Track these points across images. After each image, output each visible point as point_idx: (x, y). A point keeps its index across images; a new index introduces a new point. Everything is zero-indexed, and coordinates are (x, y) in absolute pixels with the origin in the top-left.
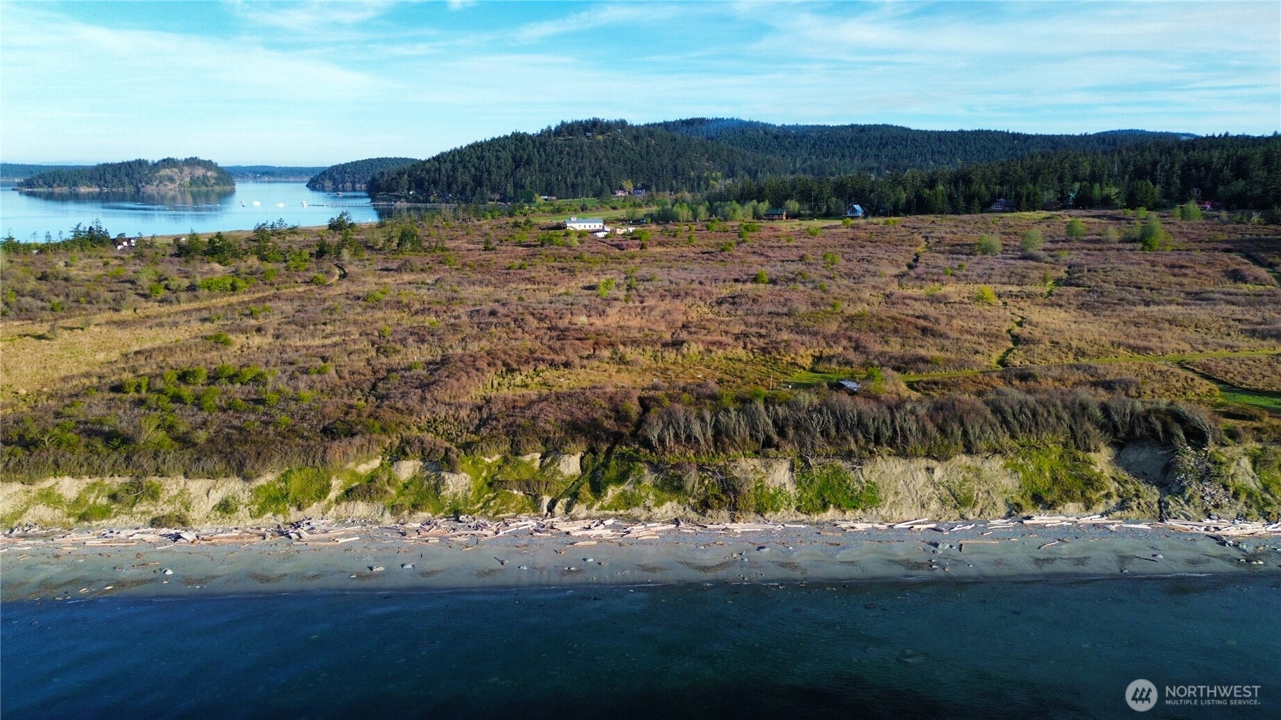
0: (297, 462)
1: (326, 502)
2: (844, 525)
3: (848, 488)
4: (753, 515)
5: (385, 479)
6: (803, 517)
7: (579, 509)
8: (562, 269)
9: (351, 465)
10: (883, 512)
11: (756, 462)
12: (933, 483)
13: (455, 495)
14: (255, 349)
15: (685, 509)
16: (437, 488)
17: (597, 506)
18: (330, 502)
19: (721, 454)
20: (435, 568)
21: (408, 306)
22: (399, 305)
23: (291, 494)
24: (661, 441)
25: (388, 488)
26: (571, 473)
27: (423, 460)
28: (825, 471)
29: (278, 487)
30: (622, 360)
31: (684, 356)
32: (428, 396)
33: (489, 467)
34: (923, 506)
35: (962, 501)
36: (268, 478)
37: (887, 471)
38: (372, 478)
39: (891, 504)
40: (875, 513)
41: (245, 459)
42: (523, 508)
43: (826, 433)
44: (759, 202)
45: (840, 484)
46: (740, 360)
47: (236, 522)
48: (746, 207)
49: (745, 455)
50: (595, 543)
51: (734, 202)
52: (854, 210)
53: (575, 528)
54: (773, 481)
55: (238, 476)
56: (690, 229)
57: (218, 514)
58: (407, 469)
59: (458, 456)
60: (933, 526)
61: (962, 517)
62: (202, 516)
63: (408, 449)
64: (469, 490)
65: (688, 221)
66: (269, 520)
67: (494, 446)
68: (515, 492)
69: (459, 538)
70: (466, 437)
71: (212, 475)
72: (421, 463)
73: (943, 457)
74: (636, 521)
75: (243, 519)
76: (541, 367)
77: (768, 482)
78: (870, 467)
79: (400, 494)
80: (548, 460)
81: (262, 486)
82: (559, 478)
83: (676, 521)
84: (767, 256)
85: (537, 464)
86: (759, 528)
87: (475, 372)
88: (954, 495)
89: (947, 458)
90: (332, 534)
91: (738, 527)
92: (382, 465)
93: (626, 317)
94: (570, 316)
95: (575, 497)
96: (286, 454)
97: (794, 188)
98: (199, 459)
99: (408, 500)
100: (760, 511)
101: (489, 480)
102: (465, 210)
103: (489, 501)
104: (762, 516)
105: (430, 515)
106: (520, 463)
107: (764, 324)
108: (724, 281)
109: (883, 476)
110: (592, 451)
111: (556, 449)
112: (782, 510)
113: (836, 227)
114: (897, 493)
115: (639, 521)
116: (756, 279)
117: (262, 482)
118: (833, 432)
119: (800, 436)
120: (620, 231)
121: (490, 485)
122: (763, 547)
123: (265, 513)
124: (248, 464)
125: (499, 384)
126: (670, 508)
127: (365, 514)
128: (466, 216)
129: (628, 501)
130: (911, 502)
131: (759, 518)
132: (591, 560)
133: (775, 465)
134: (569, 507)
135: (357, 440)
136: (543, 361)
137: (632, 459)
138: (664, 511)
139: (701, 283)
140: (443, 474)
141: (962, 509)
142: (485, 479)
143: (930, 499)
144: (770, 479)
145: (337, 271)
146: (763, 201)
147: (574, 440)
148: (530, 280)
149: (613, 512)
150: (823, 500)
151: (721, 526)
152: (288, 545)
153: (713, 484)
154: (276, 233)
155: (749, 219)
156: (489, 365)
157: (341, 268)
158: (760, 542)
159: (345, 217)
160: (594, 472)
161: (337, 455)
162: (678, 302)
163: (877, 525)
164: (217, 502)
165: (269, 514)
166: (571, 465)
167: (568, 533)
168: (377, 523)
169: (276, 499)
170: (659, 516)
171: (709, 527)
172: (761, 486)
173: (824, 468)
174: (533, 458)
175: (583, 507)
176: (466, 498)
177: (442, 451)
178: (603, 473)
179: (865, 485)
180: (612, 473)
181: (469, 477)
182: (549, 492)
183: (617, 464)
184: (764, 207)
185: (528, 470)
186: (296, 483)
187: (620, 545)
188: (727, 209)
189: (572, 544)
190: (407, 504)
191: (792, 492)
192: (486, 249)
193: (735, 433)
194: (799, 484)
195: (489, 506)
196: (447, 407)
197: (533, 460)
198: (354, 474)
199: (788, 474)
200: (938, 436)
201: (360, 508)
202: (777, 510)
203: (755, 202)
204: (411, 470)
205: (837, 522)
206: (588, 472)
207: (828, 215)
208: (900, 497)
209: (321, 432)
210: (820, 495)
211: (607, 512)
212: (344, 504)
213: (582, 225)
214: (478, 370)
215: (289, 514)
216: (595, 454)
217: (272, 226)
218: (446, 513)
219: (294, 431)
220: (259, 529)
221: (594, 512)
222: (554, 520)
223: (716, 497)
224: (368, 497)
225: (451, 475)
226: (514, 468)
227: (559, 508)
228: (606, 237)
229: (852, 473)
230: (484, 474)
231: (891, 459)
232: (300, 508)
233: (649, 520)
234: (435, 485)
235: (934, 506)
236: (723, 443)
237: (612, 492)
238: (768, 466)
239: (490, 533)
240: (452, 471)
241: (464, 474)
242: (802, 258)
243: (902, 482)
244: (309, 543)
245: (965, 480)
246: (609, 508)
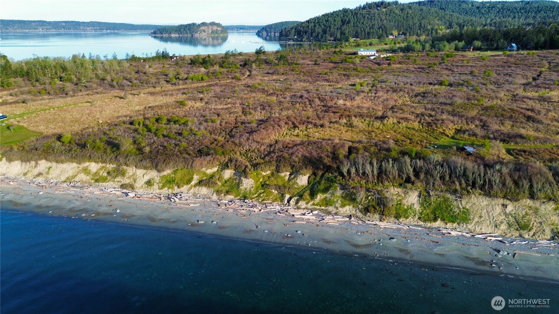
0: (181, 165)
1: (190, 186)
2: (444, 231)
3: (451, 210)
4: (393, 219)
5: (217, 178)
6: (421, 223)
7: (302, 204)
8: (344, 75)
9: (204, 169)
10: (470, 227)
11: (399, 190)
12: (506, 214)
13: (246, 189)
14: (195, 108)
15: (356, 210)
16: (238, 185)
17: (311, 203)
18: (192, 186)
19: (380, 184)
20: (227, 225)
21: (267, 91)
22: (263, 91)
23: (176, 180)
24: (349, 172)
25: (218, 182)
26: (302, 184)
27: (235, 170)
28: (439, 199)
29: (171, 176)
30: (351, 126)
31: (384, 125)
32: (251, 138)
33: (264, 177)
34: (496, 226)
35: (522, 226)
36: (167, 172)
37: (477, 203)
38: (212, 176)
39: (476, 222)
40: (465, 226)
41: (158, 162)
42: (276, 199)
43: (442, 178)
44: (459, 42)
45: (446, 208)
46: (414, 129)
47: (152, 190)
48: (451, 44)
49: (393, 186)
50: (305, 223)
51: (445, 41)
52: (512, 46)
53: (297, 213)
54: (407, 202)
55: (156, 170)
56: (418, 55)
57: (146, 186)
58: (228, 174)
59: (250, 170)
60: (500, 239)
61: (521, 236)
62: (140, 186)
63: (229, 165)
64: (252, 187)
65: (419, 51)
66: (166, 191)
67: (268, 167)
68: (273, 191)
69: (242, 211)
70: (259, 160)
71: (146, 168)
72: (234, 172)
73: (514, 199)
74: (329, 213)
75: (155, 190)
76: (310, 126)
77: (404, 202)
78: (467, 200)
79: (223, 185)
80: (292, 176)
81: (165, 175)
82: (296, 186)
83: (350, 217)
84: (453, 71)
85: (287, 178)
86: (395, 226)
87: (277, 127)
88: (517, 222)
89: (517, 200)
90: (189, 201)
91: (383, 224)
92: (218, 170)
93: (364, 101)
94: (336, 100)
95: (301, 197)
96: (176, 161)
97: (481, 34)
98: (142, 160)
99: (225, 189)
100: (397, 217)
101: (263, 183)
103: (260, 194)
104: (398, 220)
105: (233, 197)
106: (279, 176)
107: (436, 109)
108: (424, 84)
109: (474, 206)
110: (314, 174)
111: (297, 172)
112: (410, 218)
113: (498, 56)
114: (481, 217)
115: (331, 214)
116: (441, 84)
117: (165, 173)
118: (447, 178)
119: (427, 178)
120: (382, 56)
121: (263, 186)
122: (393, 238)
123: (164, 188)
124: (159, 165)
125: (286, 134)
126: (348, 209)
127: (206, 193)
128: (315, 48)
129: (327, 202)
130: (489, 223)
131: (396, 221)
132: (299, 232)
133: (410, 193)
134: (297, 202)
135: (209, 158)
136: (311, 123)
137: (332, 181)
138: (345, 210)
139: (411, 84)
140: (242, 178)
141: (521, 231)
142: (261, 182)
143: (502, 223)
144: (406, 200)
145: (248, 73)
146: (462, 41)
147: (306, 168)
148: (327, 80)
149: (319, 207)
150: (435, 215)
151: (374, 223)
152: (169, 204)
153: (373, 200)
154: (234, 55)
155: (453, 50)
156: (286, 123)
157: (250, 71)
158: (392, 235)
159: (262, 48)
160: (313, 185)
161: (198, 164)
162: (395, 94)
163: (464, 234)
164: (147, 180)
165: (166, 189)
166: (303, 180)
167: (293, 215)
168: (210, 198)
169: (170, 182)
170: (342, 212)
171: (367, 222)
172: (400, 204)
173: (439, 197)
174: (285, 174)
175: (304, 202)
176: (250, 191)
177: (244, 167)
178: (317, 186)
179: (462, 210)
180: (322, 187)
181: (253, 181)
182: (289, 193)
183: (325, 183)
184: (461, 44)
185: (282, 180)
186: (179, 175)
187: (317, 226)
188: (441, 45)
189: (293, 221)
190: (224, 191)
191: (417, 209)
192: (315, 64)
193: (390, 173)
194: (422, 205)
195: (260, 196)
196: (257, 144)
197: (285, 176)
198: (205, 174)
199: (417, 199)
200: (513, 187)
201: (204, 190)
202: (407, 218)
203: (457, 42)
204: (229, 174)
205: (441, 229)
206: (311, 185)
207: (497, 49)
208: (482, 219)
210: (434, 212)
211: (316, 207)
212: (197, 187)
213: (366, 53)
214: (279, 126)
215: (174, 190)
216: (316, 176)
217: (232, 52)
218: (240, 197)
220: (160, 195)
221: (309, 206)
222: (289, 207)
223: (374, 207)
224: (208, 185)
225: (245, 179)
226: (276, 179)
227: (292, 202)
228: (374, 59)
229: (455, 202)
230: (261, 180)
231: (480, 197)
232: (179, 187)
233: (336, 214)
234: (238, 183)
235: (503, 227)
236: (382, 178)
237: (320, 197)
238: (406, 193)
239: (257, 210)
240: (246, 177)
241: (251, 179)
242: (471, 73)
243: (485, 211)
244: (178, 205)
245: (527, 214)
246: (317, 205)
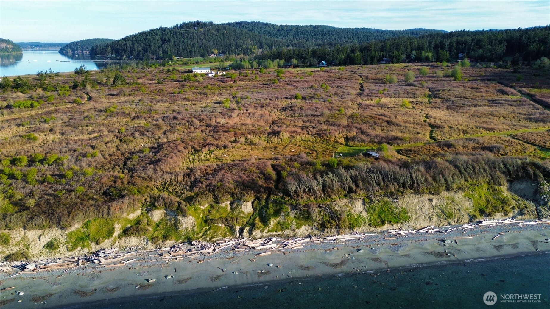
0: (92, 216)
1: (113, 239)
2: (395, 233)
3: (393, 212)
4: (348, 230)
5: (146, 222)
6: (373, 229)
7: (257, 233)
8: (200, 93)
9: (125, 215)
10: (411, 224)
11: (345, 201)
12: (433, 207)
13: (187, 229)
14: (51, 142)
15: (312, 229)
16: (176, 226)
17: (266, 230)
18: (115, 238)
19: (328, 198)
20: (186, 277)
21: (129, 114)
22: (124, 115)
23: (91, 235)
24: (296, 192)
25: (148, 227)
26: (248, 211)
27: (166, 209)
28: (380, 204)
29: (82, 231)
30: (251, 143)
31: (281, 140)
32: (158, 169)
33: (203, 211)
34: (430, 219)
35: (448, 216)
36: (76, 226)
37: (410, 202)
38: (138, 222)
39: (414, 219)
40: (407, 224)
41: (61, 217)
42: (225, 234)
43: (378, 184)
44: (280, 60)
45: (388, 210)
46: (309, 141)
47: (59, 254)
48: (274, 62)
49: (340, 198)
50: (270, 253)
51: (269, 60)
52: (323, 64)
53: (257, 245)
54: (355, 211)
55: (57, 227)
56: (252, 72)
57: (47, 250)
58: (157, 215)
59: (186, 206)
60: (437, 230)
61: (449, 224)
62: (37, 252)
63: (156, 204)
64: (195, 226)
65: (249, 69)
66: (79, 252)
67: (204, 199)
68: (220, 225)
69: (194, 256)
70: (187, 194)
71: (41, 227)
72: (165, 211)
73: (437, 193)
74: (288, 237)
75: (63, 252)
76: (212, 148)
77: (353, 211)
78: (402, 200)
79: (155, 230)
80: (235, 205)
81: (73, 232)
82: (242, 215)
83: (309, 236)
84: (294, 86)
85: (229, 207)
86: (353, 237)
87: (178, 153)
88: (443, 213)
90: (119, 259)
91: (342, 237)
92: (142, 213)
93: (243, 118)
94: (214, 119)
95: (253, 226)
96: (86, 212)
97: (294, 53)
98: (32, 218)
99: (160, 234)
100: (351, 228)
101: (205, 219)
102: (142, 64)
103: (206, 231)
104: (353, 230)
105: (174, 242)
106: (219, 208)
107: (312, 121)
108: (281, 99)
109: (408, 205)
110: (258, 198)
111: (238, 199)
112: (362, 226)
113: (317, 71)
114: (416, 213)
115: (290, 237)
116: (296, 98)
117: (73, 229)
118: (382, 183)
119: (365, 185)
120: (220, 74)
121: (206, 222)
122: (360, 250)
123: (76, 248)
124: (63, 220)
125: (193, 159)
126: (305, 229)
127: (136, 243)
128: (142, 66)
129: (282, 226)
130: (424, 217)
131: (351, 231)
132: (271, 265)
133: (355, 202)
134: (251, 232)
135: (127, 200)
136: (212, 145)
137: (281, 203)
138: (301, 231)
139: (270, 100)
140: (179, 217)
141: (449, 220)
142: (202, 218)
143: (433, 215)
144: (354, 210)
145: (86, 96)
146: (282, 59)
147: (247, 193)
148: (186, 99)
149: (275, 233)
150: (381, 219)
151: (333, 238)
152: (94, 268)
153: (326, 215)
154: (48, 75)
155: (276, 67)
156: (185, 148)
157: (87, 94)
158: (357, 245)
159: (83, 68)
160: (260, 210)
161: (117, 210)
162: (264, 109)
163: (410, 231)
164: (46, 242)
165: (79, 248)
166: (247, 208)
167: (254, 248)
168: (144, 249)
169: (82, 239)
170: (299, 234)
171: (327, 238)
172: (350, 214)
173: (379, 202)
174: (226, 204)
175: (259, 231)
176: (193, 230)
177: (176, 204)
178: (266, 211)
179: (401, 210)
180: (271, 211)
181: (193, 218)
182: (238, 223)
183: (273, 206)
184: (282, 62)
185: (224, 211)
186: (93, 228)
187: (284, 253)
188: (266, 63)
189: (258, 254)
190: (160, 236)
191: (365, 216)
192: (158, 83)
193: (333, 186)
194: (368, 211)
195: (207, 234)
196: (170, 175)
197: (226, 206)
198: (127, 220)
199: (362, 206)
200: (434, 182)
201: (134, 241)
202: (359, 227)
203: (278, 60)
204: (159, 216)
205: (391, 231)
206: (257, 211)
207: (310, 66)
208: (418, 215)
209: (103, 194)
210: (380, 217)
211: (272, 233)
212: (123, 239)
213: (200, 71)
214: (179, 151)
215: (91, 248)
216: (260, 200)
217: (46, 72)
218: (183, 240)
219: (87, 195)
220: (73, 258)
221: (265, 234)
222: (244, 240)
223: (329, 222)
224: (137, 234)
225: (183, 218)
226: (217, 211)
227: (245, 233)
228: (214, 77)
229: (393, 204)
230: (201, 216)
231: (411, 196)
232: (97, 243)
233: (295, 236)
234: (175, 224)
235: (435, 219)
236: (328, 192)
237: (273, 222)
238: (351, 203)
239: (211, 251)
240: (184, 215)
241: (191, 217)
242: (312, 87)
243: (418, 207)
244: (107, 266)
245: (447, 204)
246: (273, 231)
